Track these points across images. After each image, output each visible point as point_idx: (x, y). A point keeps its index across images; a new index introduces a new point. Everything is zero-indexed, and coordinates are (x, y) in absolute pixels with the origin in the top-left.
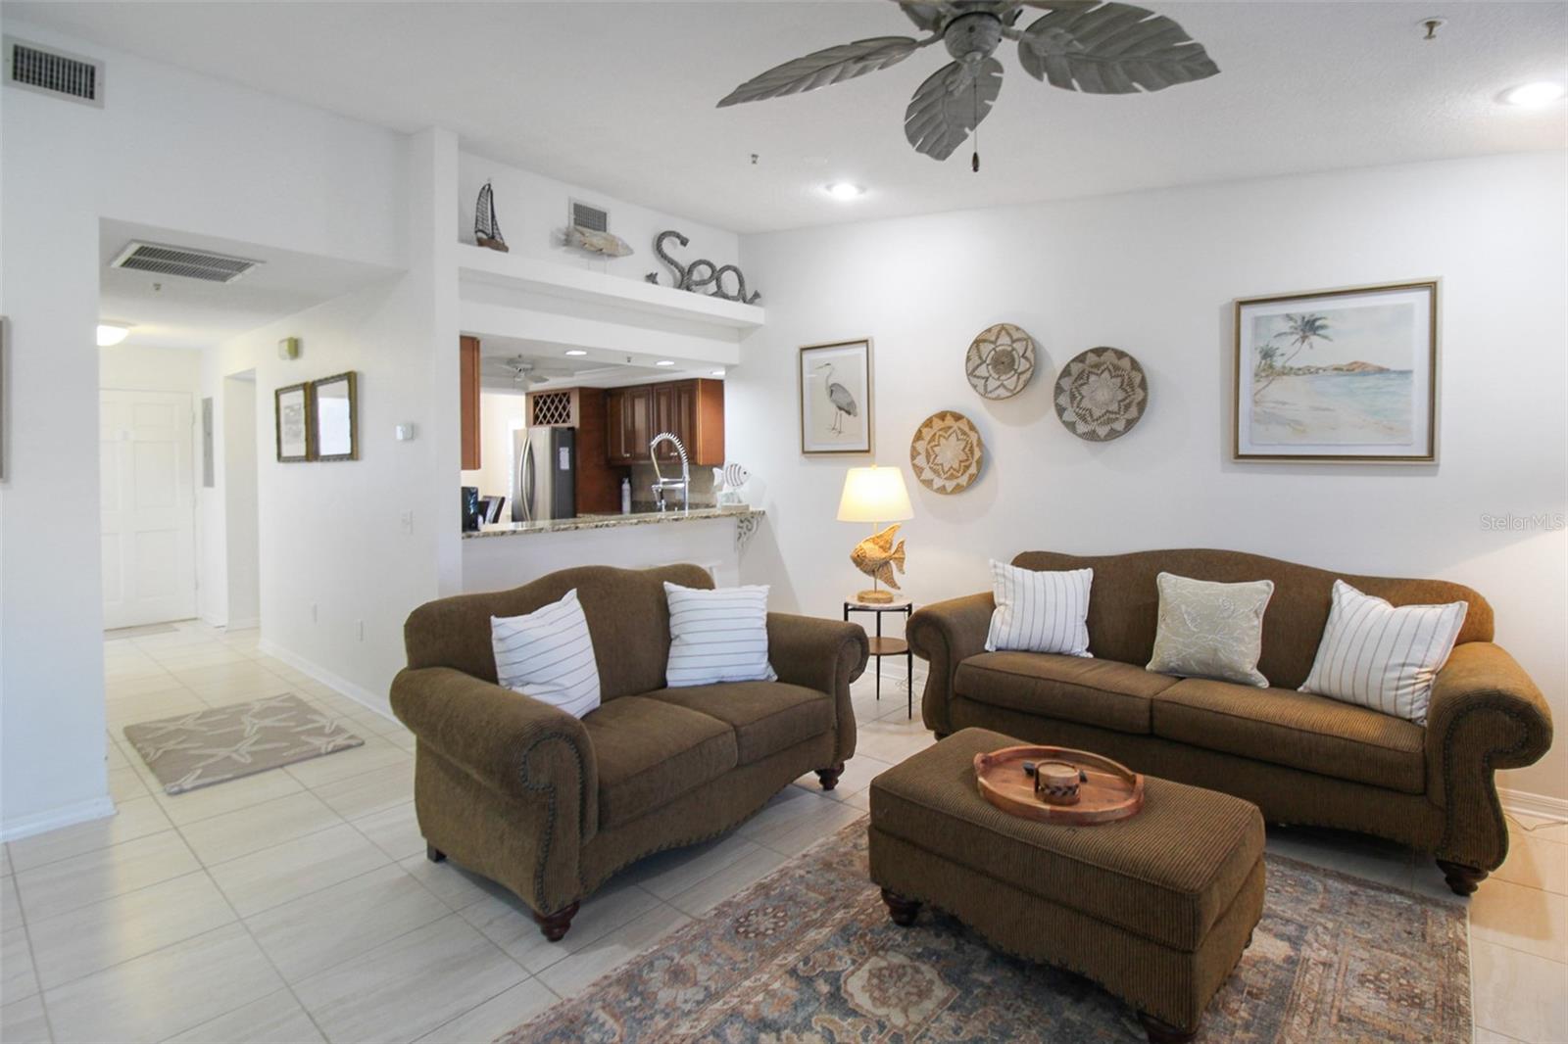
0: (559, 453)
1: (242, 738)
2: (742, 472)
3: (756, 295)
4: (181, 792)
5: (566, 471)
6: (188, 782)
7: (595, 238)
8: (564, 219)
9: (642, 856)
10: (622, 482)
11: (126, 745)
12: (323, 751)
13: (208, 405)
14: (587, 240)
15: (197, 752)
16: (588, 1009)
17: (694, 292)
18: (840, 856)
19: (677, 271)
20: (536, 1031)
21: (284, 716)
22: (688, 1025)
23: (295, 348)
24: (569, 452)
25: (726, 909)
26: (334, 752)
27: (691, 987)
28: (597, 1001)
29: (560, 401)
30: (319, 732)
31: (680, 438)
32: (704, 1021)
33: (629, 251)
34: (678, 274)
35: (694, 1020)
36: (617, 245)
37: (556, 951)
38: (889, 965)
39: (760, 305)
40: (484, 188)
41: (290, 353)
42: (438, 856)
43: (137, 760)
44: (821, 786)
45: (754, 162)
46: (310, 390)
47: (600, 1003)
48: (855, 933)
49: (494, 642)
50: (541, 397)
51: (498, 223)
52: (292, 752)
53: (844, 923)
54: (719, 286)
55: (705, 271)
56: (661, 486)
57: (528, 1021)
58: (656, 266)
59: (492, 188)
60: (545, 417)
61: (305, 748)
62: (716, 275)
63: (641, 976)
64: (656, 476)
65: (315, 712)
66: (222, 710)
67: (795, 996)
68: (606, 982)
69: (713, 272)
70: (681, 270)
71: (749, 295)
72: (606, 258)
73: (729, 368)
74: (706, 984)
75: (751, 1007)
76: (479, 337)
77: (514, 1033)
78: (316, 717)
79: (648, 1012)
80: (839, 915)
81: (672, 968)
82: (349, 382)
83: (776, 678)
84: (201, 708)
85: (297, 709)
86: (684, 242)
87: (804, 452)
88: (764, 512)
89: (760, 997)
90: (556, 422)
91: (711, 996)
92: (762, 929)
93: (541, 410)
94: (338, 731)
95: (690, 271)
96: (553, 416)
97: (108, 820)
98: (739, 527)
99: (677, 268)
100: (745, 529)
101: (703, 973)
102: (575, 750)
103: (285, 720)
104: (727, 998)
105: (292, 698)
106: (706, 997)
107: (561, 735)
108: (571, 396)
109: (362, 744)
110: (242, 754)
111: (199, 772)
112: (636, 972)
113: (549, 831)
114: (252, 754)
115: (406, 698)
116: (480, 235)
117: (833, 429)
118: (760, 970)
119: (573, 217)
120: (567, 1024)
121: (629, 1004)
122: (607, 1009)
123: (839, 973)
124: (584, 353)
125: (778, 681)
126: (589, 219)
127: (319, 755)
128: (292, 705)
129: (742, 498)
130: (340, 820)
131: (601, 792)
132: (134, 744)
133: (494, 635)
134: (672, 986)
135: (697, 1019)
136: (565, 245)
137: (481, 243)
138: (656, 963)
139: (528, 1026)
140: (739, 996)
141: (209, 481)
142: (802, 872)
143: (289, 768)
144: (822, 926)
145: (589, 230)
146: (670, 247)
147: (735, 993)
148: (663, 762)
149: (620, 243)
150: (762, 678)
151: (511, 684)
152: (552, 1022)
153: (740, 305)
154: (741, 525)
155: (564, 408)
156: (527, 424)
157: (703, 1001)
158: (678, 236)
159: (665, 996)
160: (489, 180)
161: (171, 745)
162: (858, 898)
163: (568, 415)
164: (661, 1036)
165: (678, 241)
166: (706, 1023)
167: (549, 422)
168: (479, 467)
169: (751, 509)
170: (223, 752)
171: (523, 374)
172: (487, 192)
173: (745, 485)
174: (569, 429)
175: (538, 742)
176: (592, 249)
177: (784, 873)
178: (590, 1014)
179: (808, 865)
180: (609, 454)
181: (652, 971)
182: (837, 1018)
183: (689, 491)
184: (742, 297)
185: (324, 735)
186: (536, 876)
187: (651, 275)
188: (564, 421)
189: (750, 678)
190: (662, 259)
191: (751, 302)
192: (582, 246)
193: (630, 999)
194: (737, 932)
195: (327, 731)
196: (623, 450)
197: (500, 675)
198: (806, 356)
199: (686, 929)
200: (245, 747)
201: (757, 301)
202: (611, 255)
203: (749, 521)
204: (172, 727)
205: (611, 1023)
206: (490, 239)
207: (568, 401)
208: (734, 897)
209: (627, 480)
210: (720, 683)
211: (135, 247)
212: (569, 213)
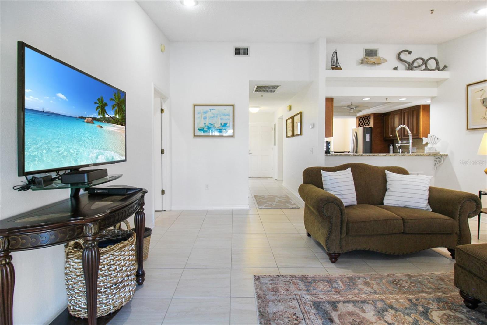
0: (366, 135)
1: (274, 201)
2: (436, 138)
3: (445, 67)
4: (261, 209)
5: (368, 142)
6: (263, 207)
7: (372, 59)
8: (362, 55)
9: (362, 249)
10: (389, 146)
11: (254, 198)
12: (290, 207)
13: (275, 125)
14: (369, 60)
15: (266, 202)
16: (336, 279)
17: (414, 70)
18: (449, 279)
19: (407, 64)
20: (321, 278)
21: (284, 199)
22: (365, 296)
23: (290, 108)
24: (370, 135)
25: (391, 275)
26: (292, 208)
27: (370, 288)
28: (340, 279)
29: (367, 119)
30: (290, 203)
31: (408, 126)
32: (371, 297)
33: (385, 61)
34: (407, 65)
35: (367, 296)
36: (381, 60)
37: (332, 265)
38: (455, 315)
39: (448, 71)
40: (334, 52)
41: (289, 109)
42: (309, 235)
43: (255, 201)
44: (451, 257)
45: (432, 13)
46: (293, 118)
47: (340, 280)
48: (444, 301)
49: (322, 177)
50: (361, 118)
51: (339, 62)
52: (283, 206)
53: (441, 297)
54: (426, 66)
55: (420, 62)
56: (400, 144)
57: (320, 275)
58: (397, 64)
59: (337, 51)
60: (362, 124)
61: (286, 206)
62: (425, 62)
63: (355, 279)
64: (398, 141)
65: (290, 199)
66: (272, 195)
67: (408, 306)
68: (344, 276)
69: (423, 61)
70: (408, 63)
71: (441, 67)
72: (376, 65)
73: (432, 98)
74: (376, 290)
75: (389, 301)
76: (333, 97)
77: (315, 276)
78: (290, 200)
79: (353, 288)
80: (439, 294)
81: (366, 282)
82: (300, 114)
83: (431, 210)
84: (268, 194)
85: (287, 198)
86: (410, 53)
87: (468, 129)
88: (447, 155)
89: (394, 301)
90: (366, 125)
91: (375, 293)
92: (403, 285)
93: (361, 122)
94: (294, 204)
95: (413, 63)
96: (365, 124)
97: (248, 210)
98: (435, 161)
99: (407, 63)
100: (438, 162)
101: (375, 287)
102: (339, 209)
103: (284, 200)
104: (381, 296)
105: (286, 196)
106: (374, 292)
107: (335, 203)
108: (371, 116)
109: (299, 208)
110: (274, 204)
111: (265, 206)
112: (354, 278)
113: (330, 229)
114: (276, 205)
115: (301, 190)
116: (333, 66)
117: (484, 118)
118: (397, 294)
119: (364, 54)
120: (330, 280)
121: (348, 283)
122: (342, 282)
123: (430, 308)
124: (369, 99)
125: (432, 211)
126: (371, 53)
127: (289, 208)
128: (286, 197)
129: (437, 149)
130: (290, 222)
131: (347, 223)
132: (255, 198)
133: (322, 176)
134: (364, 285)
135: (369, 296)
136: (361, 64)
137: (333, 69)
138: (361, 279)
139: (319, 276)
140: (386, 297)
141: (275, 145)
142: (428, 277)
143: (282, 209)
144: (429, 294)
145: (370, 57)
146: (403, 56)
147: (385, 296)
148: (371, 221)
149: (382, 58)
150: (424, 209)
151: (326, 190)
152: (326, 278)
153: (437, 71)
154: (436, 160)
155: (369, 121)
156: (357, 127)
157: (372, 293)
158: (407, 51)
159: (360, 286)
160: (336, 49)
161: (261, 200)
162: (451, 293)
163: (370, 123)
164: (355, 294)
165: (408, 53)
166: (371, 298)
167: (363, 126)
168: (332, 136)
169: (441, 153)
170: (270, 203)
171: (352, 110)
172: (336, 53)
173: (437, 144)
174: (370, 127)
175: (328, 203)
176: (371, 63)
177: (420, 275)
178: (336, 281)
179: (433, 276)
180: (385, 136)
181: (359, 280)
182: (422, 318)
183: (412, 146)
184: (438, 68)
185: (291, 204)
186: (326, 241)
187: (395, 68)
188: (368, 125)
189: (419, 208)
190: (401, 61)
191: (442, 70)
192: (367, 63)
193: (349, 283)
194: (393, 282)
195: (292, 204)
196: (390, 134)
197: (324, 187)
198: (470, 88)
199: (374, 275)
200: (274, 203)
201: (446, 69)
202: (378, 64)
203: (440, 159)
204: (262, 197)
205: (341, 285)
206: (336, 67)
207: (370, 118)
208: (396, 274)
209: (391, 145)
210: (405, 207)
211: (256, 87)
212: (363, 53)
